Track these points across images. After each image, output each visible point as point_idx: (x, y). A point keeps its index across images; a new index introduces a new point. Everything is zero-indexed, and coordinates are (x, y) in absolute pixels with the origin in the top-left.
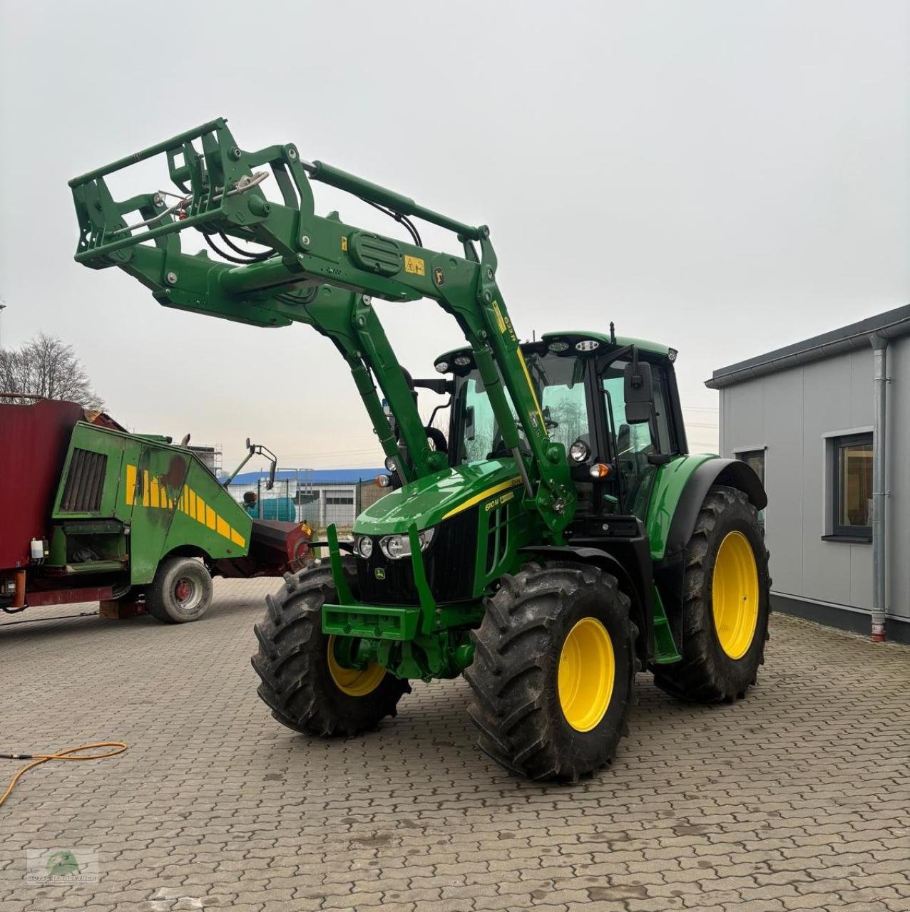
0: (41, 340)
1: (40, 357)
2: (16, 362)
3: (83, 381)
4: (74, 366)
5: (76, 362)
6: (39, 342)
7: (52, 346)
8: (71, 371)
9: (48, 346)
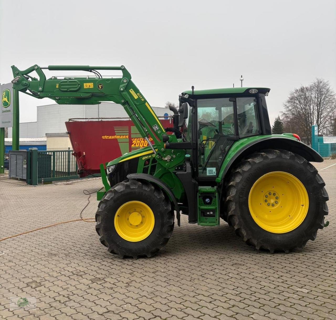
0: (317, 81)
1: (316, 87)
2: (307, 90)
3: (332, 94)
4: (328, 89)
5: (329, 87)
6: (316, 81)
7: (321, 82)
8: (328, 90)
9: (319, 82)
